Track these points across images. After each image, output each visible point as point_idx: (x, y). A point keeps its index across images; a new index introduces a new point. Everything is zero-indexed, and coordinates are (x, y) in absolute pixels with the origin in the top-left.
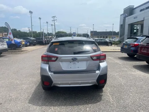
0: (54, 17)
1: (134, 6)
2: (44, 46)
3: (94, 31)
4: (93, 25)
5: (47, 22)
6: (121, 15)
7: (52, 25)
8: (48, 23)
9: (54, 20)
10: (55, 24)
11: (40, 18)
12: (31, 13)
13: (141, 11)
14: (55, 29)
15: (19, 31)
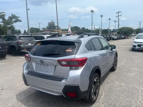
0: (119, 12)
5: (110, 19)
7: (115, 21)
9: (118, 16)
10: (119, 20)
11: (102, 16)
12: (92, 12)
14: (119, 25)
15: (87, 29)
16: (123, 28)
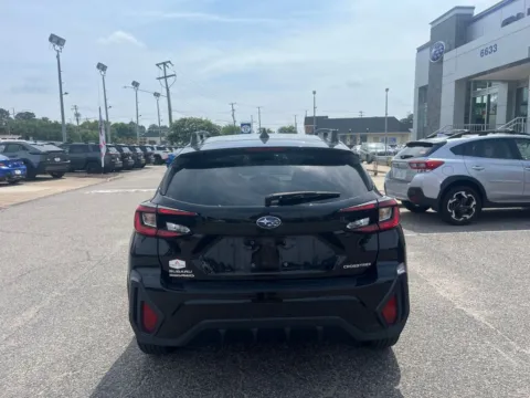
0: (164, 64)
1: (473, 8)
2: (100, 180)
3: (317, 115)
4: (314, 93)
5: (135, 84)
6: (420, 50)
7: (157, 95)
8: (140, 87)
9: (166, 77)
10: (168, 90)
11: (102, 67)
12: (58, 43)
13: (506, 22)
14: (169, 109)
16: (185, 120)
